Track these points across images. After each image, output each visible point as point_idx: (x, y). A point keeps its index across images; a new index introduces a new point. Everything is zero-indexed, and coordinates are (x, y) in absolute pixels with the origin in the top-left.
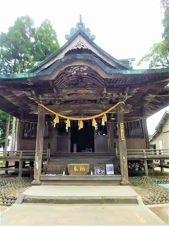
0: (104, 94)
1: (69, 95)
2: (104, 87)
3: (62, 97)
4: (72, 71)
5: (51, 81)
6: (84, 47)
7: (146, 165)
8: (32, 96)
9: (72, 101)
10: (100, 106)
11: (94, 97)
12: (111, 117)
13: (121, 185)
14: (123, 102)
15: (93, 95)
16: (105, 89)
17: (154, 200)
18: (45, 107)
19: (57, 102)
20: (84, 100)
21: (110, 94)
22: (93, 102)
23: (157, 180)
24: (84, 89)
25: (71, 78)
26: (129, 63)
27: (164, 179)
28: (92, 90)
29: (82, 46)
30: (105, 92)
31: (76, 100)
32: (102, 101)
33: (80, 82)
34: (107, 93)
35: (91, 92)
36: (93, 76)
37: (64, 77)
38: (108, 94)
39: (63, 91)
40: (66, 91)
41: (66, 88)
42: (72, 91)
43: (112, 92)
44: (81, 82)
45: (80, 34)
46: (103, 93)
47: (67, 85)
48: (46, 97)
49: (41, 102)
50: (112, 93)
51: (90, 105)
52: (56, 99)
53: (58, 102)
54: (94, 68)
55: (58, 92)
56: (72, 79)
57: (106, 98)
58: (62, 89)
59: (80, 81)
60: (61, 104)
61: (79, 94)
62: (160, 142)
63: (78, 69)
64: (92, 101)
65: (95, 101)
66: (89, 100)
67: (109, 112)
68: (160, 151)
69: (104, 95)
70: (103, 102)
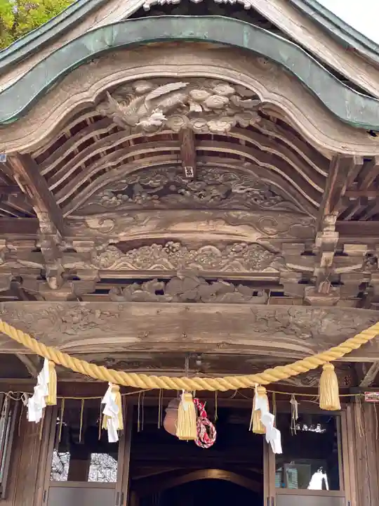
0: (326, 247)
1: (124, 247)
2: (327, 211)
3: (87, 258)
4: (142, 110)
5: (15, 161)
9: (140, 281)
10: (300, 315)
11: (267, 263)
12: (364, 384)
15: (263, 256)
16: (332, 220)
19: (53, 284)
20: (209, 282)
21: (362, 250)
22: (263, 295)
24: (208, 219)
25: (142, 156)
28: (257, 226)
30: (331, 236)
31: (166, 281)
32: (308, 288)
33: (192, 180)
34: (341, 245)
35: (254, 236)
36: (263, 148)
37: (99, 146)
38: (350, 249)
39: (93, 222)
40: (109, 224)
41: (111, 209)
42: (144, 228)
43: (370, 240)
44: (195, 179)
46: (319, 241)
47: (116, 194)
50: (370, 246)
51: (243, 309)
52: (50, 268)
53: (59, 286)
54: (268, 93)
55: (62, 226)
56: (145, 163)
57: (338, 270)
58: (86, 212)
59: (190, 171)
60: (77, 297)
61: (182, 244)
63: (178, 98)
64: (255, 286)
65: (272, 289)
66: (236, 283)
67: (354, 353)
69: (326, 255)
70: (316, 293)
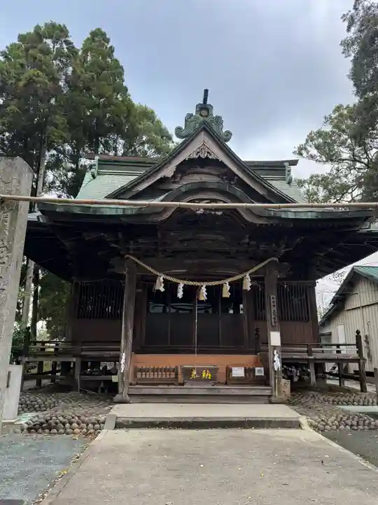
0: (245, 243)
3: (170, 245)
6: (210, 155)
7: (311, 370)
8: (117, 242)
11: (226, 246)
13: (271, 403)
14: (276, 259)
15: (224, 244)
17: (327, 424)
18: (138, 261)
20: (208, 252)
21: (255, 243)
23: (331, 399)
26: (285, 170)
27: (344, 398)
28: (223, 235)
29: (208, 152)
30: (247, 240)
38: (251, 242)
40: (177, 234)
41: (178, 229)
43: (259, 240)
45: (204, 129)
46: (243, 241)
48: (142, 243)
49: (131, 252)
50: (259, 242)
51: (219, 261)
53: (162, 254)
55: (163, 235)
57: (248, 249)
60: (167, 257)
61: (200, 240)
62: (341, 328)
66: (216, 252)
68: (338, 346)
69: (245, 246)
